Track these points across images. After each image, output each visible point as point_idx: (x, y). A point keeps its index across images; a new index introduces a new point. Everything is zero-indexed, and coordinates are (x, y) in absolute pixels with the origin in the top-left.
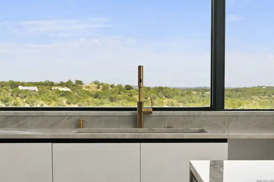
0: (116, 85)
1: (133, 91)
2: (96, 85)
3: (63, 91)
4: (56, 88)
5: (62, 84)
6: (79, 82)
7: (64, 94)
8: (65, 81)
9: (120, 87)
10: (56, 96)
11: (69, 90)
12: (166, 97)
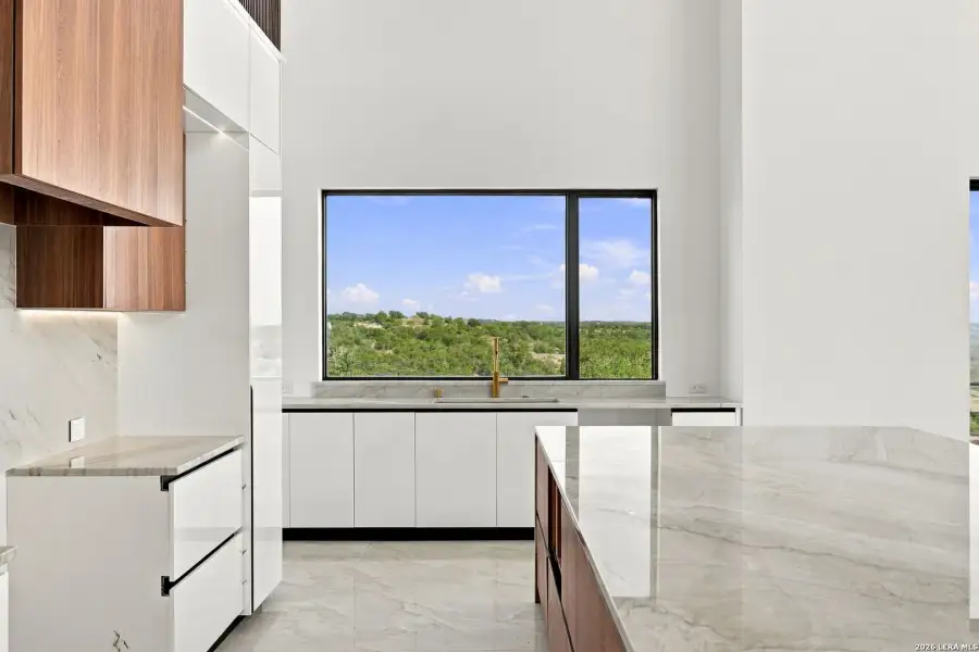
0: (453, 318)
1: (481, 328)
2: (422, 320)
3: (370, 329)
4: (360, 324)
5: (369, 318)
6: (397, 315)
7: (374, 334)
8: (376, 312)
9: (459, 321)
10: (360, 337)
11: (380, 327)
12: (535, 338)
